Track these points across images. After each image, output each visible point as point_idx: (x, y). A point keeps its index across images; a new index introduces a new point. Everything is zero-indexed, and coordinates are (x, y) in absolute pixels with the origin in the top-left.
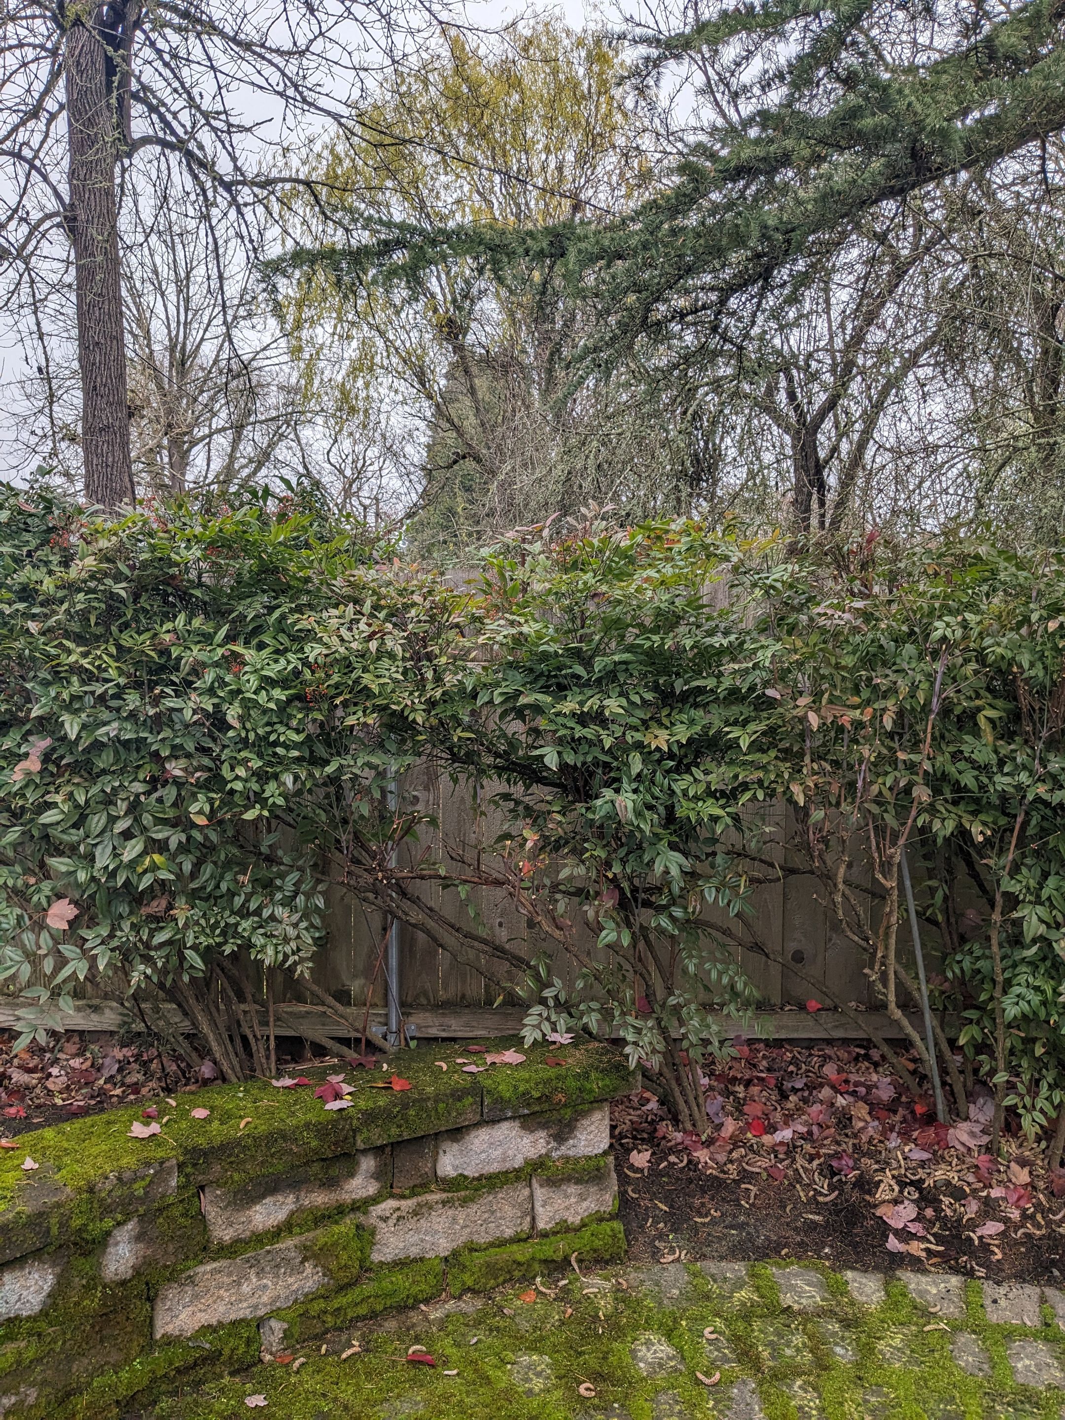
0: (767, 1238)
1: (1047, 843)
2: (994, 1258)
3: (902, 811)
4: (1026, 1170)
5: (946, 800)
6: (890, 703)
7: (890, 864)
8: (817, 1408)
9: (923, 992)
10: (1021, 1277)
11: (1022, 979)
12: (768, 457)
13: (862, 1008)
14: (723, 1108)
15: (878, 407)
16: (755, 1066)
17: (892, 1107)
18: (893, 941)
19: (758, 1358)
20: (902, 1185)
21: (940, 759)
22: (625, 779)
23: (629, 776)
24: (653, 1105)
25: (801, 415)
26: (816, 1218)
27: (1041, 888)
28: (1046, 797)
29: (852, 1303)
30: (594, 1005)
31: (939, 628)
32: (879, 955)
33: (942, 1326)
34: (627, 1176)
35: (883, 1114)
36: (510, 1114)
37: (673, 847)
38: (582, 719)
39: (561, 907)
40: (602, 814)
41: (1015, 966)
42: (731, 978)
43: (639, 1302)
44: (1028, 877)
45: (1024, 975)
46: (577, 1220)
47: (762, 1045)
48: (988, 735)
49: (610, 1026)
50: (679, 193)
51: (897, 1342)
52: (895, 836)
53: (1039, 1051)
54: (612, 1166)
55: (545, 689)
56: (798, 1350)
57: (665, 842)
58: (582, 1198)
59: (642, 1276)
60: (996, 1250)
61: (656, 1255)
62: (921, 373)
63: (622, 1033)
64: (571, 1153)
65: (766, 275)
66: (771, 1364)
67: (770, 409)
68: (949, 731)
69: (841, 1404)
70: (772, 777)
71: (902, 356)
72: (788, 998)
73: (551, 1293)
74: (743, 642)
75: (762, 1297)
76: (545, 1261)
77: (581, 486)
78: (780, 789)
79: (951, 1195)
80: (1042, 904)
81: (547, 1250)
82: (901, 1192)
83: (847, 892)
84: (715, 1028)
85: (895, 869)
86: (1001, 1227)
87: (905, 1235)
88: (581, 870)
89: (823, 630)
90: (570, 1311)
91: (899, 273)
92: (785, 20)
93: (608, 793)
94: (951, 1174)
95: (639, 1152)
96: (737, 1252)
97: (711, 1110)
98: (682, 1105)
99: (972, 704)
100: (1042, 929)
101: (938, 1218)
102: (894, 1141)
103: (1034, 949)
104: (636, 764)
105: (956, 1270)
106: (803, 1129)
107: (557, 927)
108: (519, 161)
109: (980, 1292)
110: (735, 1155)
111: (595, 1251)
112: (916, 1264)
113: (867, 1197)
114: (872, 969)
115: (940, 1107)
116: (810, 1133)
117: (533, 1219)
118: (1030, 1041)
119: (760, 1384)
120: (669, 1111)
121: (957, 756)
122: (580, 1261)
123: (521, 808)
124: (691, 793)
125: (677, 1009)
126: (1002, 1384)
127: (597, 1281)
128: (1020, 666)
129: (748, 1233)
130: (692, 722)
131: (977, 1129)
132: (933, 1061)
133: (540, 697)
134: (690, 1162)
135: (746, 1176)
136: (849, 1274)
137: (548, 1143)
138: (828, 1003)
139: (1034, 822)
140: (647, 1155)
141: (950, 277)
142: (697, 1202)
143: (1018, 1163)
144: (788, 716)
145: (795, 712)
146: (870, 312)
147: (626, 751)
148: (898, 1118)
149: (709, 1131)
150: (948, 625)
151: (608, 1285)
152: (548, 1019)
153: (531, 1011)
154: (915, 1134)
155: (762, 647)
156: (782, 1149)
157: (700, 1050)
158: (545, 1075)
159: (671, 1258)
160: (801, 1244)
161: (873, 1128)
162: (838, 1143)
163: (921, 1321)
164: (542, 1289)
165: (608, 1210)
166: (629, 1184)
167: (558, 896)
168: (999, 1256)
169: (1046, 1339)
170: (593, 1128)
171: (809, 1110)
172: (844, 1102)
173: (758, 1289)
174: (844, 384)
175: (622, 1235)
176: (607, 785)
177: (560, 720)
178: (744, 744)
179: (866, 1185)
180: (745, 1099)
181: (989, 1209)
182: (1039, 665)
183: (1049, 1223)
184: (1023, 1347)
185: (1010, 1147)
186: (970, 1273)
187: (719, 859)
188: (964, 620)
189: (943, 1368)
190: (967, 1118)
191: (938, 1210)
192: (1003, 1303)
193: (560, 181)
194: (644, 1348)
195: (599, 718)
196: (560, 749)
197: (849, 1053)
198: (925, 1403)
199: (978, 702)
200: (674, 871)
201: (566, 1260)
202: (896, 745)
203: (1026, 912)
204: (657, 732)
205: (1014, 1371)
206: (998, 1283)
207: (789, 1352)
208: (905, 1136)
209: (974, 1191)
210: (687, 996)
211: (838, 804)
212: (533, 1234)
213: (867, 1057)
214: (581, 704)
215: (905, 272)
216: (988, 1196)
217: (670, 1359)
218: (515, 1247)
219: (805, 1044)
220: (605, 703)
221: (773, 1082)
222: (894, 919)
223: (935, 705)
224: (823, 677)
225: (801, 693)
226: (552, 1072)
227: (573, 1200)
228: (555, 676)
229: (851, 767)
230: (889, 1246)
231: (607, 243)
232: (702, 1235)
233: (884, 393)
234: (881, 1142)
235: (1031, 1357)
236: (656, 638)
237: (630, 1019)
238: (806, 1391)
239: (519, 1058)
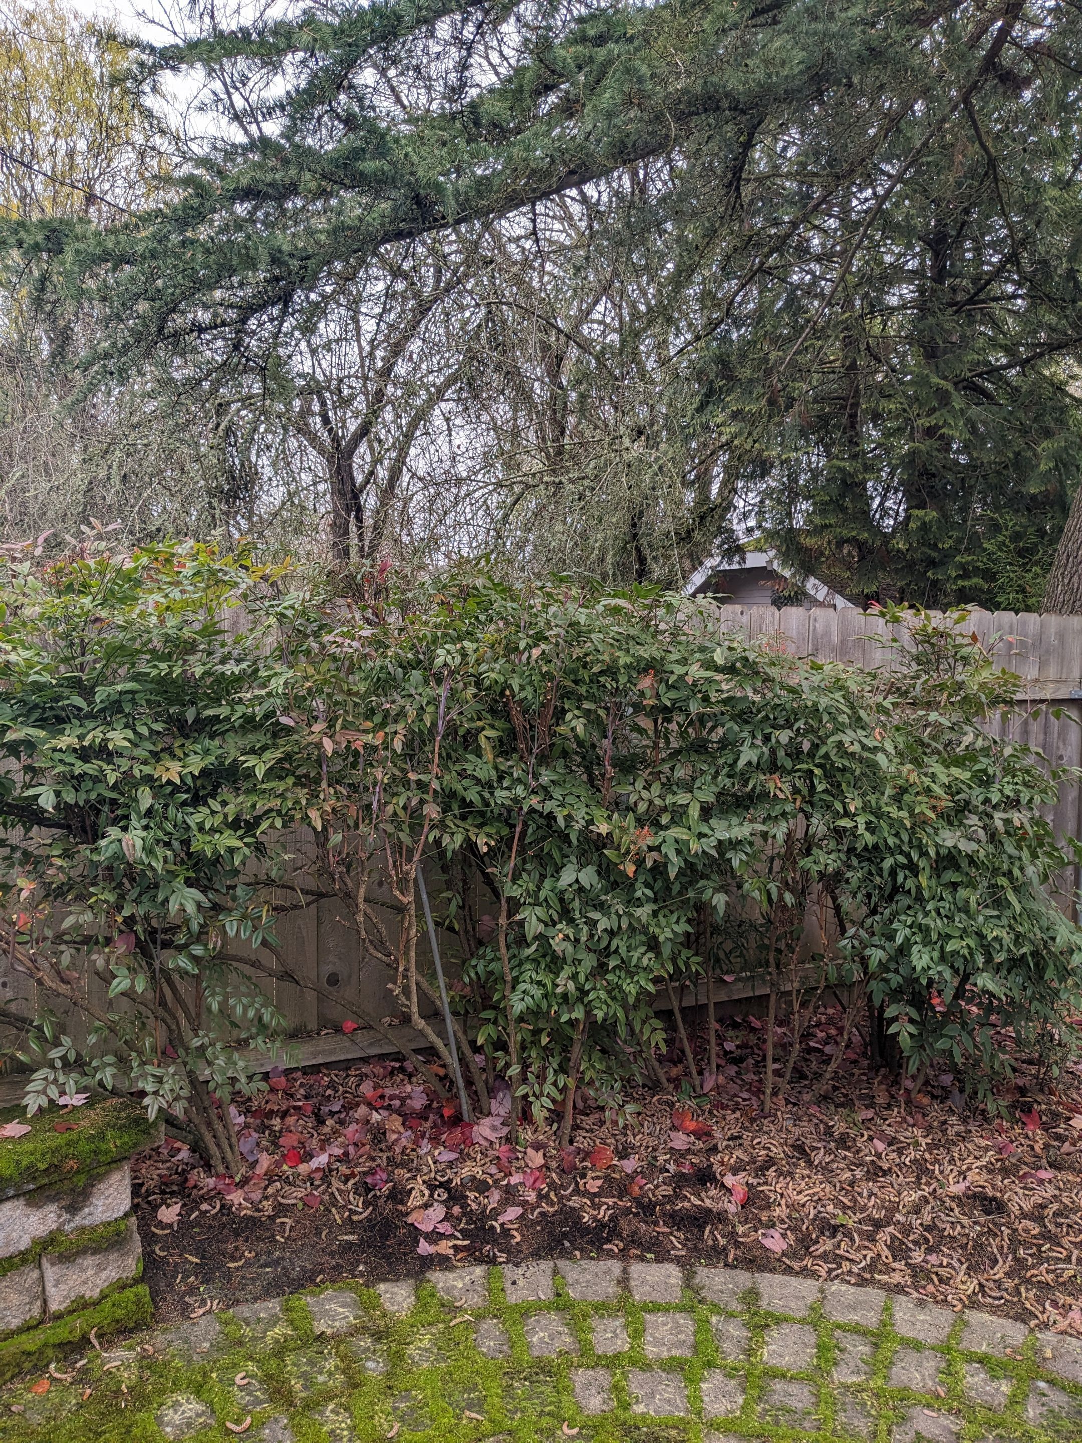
0: (303, 1268)
1: (542, 849)
2: (514, 1242)
3: (415, 828)
4: (541, 1153)
5: (455, 816)
6: (400, 727)
7: (407, 881)
8: (349, 1428)
9: (444, 1000)
10: (536, 1255)
11: (526, 976)
12: (306, 478)
13: (396, 1022)
14: (258, 1144)
15: (409, 437)
16: (292, 1096)
17: (423, 1116)
18: (413, 954)
19: (290, 1392)
20: (432, 1188)
21: (447, 777)
22: (134, 816)
23: (138, 813)
24: (184, 1154)
25: (336, 440)
26: (351, 1238)
27: (539, 889)
28: (538, 807)
29: (384, 1315)
30: (109, 1059)
31: (441, 656)
32: (401, 969)
33: (467, 1317)
34: (154, 1234)
35: (414, 1122)
36: (11, 1193)
37: (189, 883)
38: (84, 754)
39: (66, 959)
40: (108, 855)
41: (520, 965)
42: (258, 1010)
43: (165, 1364)
44: (527, 882)
45: (529, 972)
46: (96, 1294)
47: (300, 1073)
48: (489, 755)
49: (129, 1078)
50: (186, 206)
51: (426, 1344)
52: (411, 852)
53: (545, 1040)
54: (135, 1228)
55: (41, 723)
56: (330, 1374)
57: (181, 879)
58: (100, 1268)
59: (169, 1337)
60: (515, 1233)
61: (185, 1311)
62: (446, 406)
63: (140, 1085)
64: (87, 1222)
65: (286, 299)
66: (303, 1395)
67: (304, 430)
68: (455, 751)
69: (372, 1418)
70: (290, 805)
71: (428, 390)
72: (324, 1023)
73: (67, 1378)
74: (257, 670)
75: (295, 1329)
76: (60, 1345)
77: (104, 498)
78: (298, 816)
79: (477, 1190)
80: (540, 905)
81: (62, 1332)
82: (431, 1195)
83: (369, 911)
84: (241, 1064)
85: (411, 884)
86: (519, 1210)
87: (434, 1237)
88: (88, 917)
89: (335, 659)
90: (88, 1391)
91: (423, 309)
92: (281, 52)
93: (114, 832)
94: (476, 1170)
95: (168, 1206)
96: (272, 1289)
97: (245, 1149)
98: (214, 1150)
99: (473, 725)
100: (541, 928)
101: (464, 1214)
102: (425, 1147)
103: (534, 948)
104: (146, 799)
105: (480, 1261)
106: (339, 1152)
107: (63, 980)
108: (23, 140)
109: (502, 1276)
110: (270, 1190)
111: (117, 1321)
112: (443, 1263)
113: (400, 1207)
114: (395, 983)
115: (465, 1107)
116: (346, 1154)
117: (45, 1302)
118: (537, 1032)
119: (292, 1418)
120: (201, 1157)
121: (462, 774)
122: (99, 1336)
123: (18, 855)
124: (207, 826)
125: (202, 1048)
126: (519, 1361)
127: (121, 1353)
128: (512, 690)
129: (284, 1268)
130: (207, 752)
131: (497, 1122)
132: (456, 1065)
133: (32, 731)
134: (223, 1206)
135: (281, 1209)
136: (382, 1287)
137: (59, 1216)
138: (362, 1023)
139: (530, 831)
140: (177, 1208)
141: (469, 319)
142: (231, 1247)
143: (533, 1147)
144: (304, 742)
145: (310, 739)
146: (397, 345)
147: (136, 786)
148: (428, 1124)
149: (243, 1170)
150: (448, 652)
151: (132, 1355)
152: (55, 1080)
153: (35, 1076)
154: (444, 1137)
155: (276, 674)
156: (318, 1175)
157: (228, 1089)
158: (53, 1144)
159: (202, 1311)
160: (337, 1268)
161: (406, 1139)
162: (373, 1159)
163: (448, 1317)
164: (57, 1375)
165: (131, 1275)
166: (156, 1242)
167: (63, 947)
168: (518, 1239)
169: (558, 1309)
170: (111, 1190)
171: (346, 1132)
172: (379, 1117)
173: (292, 1322)
174: (375, 412)
175: (147, 1299)
176: (114, 822)
177: (57, 756)
178: (260, 772)
179: (399, 1195)
180: (281, 1131)
181: (510, 1195)
182: (529, 689)
183: (561, 1198)
184: (538, 1321)
185: (526, 1134)
186: (492, 1261)
187: (239, 891)
188: (463, 648)
189: (467, 1358)
190: (489, 1114)
191: (464, 1206)
192: (521, 1282)
193: (71, 168)
194: (171, 1411)
195: (104, 752)
196: (58, 787)
197: (384, 1068)
198: (450, 1396)
199: (480, 724)
200: (191, 908)
201: (85, 1339)
202: (408, 767)
203: (527, 913)
204: (168, 764)
205: (530, 1345)
206: (517, 1265)
207: (321, 1379)
208: (435, 1140)
209: (496, 1181)
210: (211, 1035)
211: (357, 826)
212: (47, 1317)
213: (402, 1070)
214: (81, 738)
215: (429, 309)
216: (508, 1184)
217: (199, 1415)
218: (24, 1337)
219: (343, 1066)
220: (108, 735)
221: (310, 1109)
222: (413, 932)
223: (441, 727)
224: (337, 703)
225: (316, 718)
226: (61, 1140)
227: (90, 1272)
228: (52, 708)
229: (366, 789)
230: (419, 1250)
231: (110, 245)
232: (236, 1280)
233: (413, 425)
234: (413, 1150)
235: (545, 1328)
236: (163, 666)
237: (149, 1068)
238: (337, 1414)
239: (25, 1129)
